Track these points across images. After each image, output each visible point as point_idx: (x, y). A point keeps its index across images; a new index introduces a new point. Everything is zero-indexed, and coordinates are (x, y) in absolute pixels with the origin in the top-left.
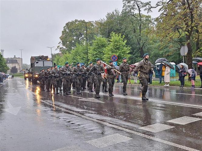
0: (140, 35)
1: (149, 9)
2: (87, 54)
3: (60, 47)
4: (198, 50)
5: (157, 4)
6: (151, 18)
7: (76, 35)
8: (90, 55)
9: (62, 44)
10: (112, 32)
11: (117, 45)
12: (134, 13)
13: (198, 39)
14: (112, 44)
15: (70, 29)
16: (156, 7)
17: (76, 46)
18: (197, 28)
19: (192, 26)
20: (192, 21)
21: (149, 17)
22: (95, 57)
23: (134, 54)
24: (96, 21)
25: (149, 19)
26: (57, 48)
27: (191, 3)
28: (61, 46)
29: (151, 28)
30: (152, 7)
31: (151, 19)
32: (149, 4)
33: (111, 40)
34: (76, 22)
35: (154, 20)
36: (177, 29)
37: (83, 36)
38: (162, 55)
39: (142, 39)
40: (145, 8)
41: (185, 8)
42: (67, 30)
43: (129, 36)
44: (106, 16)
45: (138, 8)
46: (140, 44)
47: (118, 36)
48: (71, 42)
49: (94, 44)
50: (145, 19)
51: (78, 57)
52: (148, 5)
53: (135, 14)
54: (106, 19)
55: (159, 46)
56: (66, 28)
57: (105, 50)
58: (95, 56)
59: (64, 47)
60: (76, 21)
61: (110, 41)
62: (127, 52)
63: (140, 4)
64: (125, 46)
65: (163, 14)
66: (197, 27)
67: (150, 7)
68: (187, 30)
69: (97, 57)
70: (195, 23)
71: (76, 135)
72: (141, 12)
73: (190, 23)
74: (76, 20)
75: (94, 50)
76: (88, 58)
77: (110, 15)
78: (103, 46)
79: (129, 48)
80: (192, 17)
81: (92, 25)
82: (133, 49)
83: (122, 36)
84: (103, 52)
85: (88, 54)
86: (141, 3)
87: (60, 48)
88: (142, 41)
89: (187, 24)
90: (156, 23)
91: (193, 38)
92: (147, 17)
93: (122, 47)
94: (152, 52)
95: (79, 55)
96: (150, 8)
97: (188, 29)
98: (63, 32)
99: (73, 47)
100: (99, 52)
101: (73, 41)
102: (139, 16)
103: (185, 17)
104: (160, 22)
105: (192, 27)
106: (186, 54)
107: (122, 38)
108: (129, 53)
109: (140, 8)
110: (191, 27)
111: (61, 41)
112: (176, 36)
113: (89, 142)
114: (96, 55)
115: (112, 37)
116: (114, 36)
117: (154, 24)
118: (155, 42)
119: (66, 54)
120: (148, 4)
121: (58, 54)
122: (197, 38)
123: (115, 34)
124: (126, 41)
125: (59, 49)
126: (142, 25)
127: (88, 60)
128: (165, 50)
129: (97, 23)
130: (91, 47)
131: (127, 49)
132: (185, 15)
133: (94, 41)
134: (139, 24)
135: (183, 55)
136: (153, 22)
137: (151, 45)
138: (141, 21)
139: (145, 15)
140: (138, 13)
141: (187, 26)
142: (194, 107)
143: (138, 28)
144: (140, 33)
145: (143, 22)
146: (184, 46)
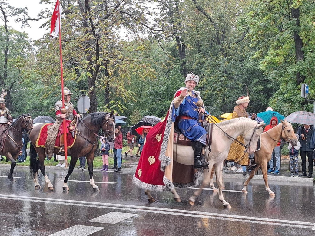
0: (5, 67)
1: (25, 21)
4: (107, 105)
5: (40, 15)
6: (28, 38)
16: (37, 20)
19: (98, 64)
20: (98, 55)
21: (25, 35)
25: (25, 39)
27: (97, 25)
29: (28, 56)
30: (29, 19)
31: (28, 39)
32: (24, 11)
35: (33, 43)
36: (72, 63)
38: (47, 107)
39: (11, 74)
40: (17, 17)
41: (87, 32)
45: (3, 15)
46: (5, 85)
50: (16, 38)
52: (22, 14)
55: (41, 92)
63: (8, 9)
67: (27, 18)
68: (89, 69)
70: (102, 59)
73: (94, 58)
80: (98, 48)
86: (10, 7)
88: (8, 80)
89: (89, 58)
90: (36, 48)
91: (99, 84)
92: (20, 34)
94: (29, 101)
96: (27, 20)
97: (91, 68)
102: (5, 31)
103: (87, 47)
104: (44, 48)
105: (98, 66)
106: (87, 110)
109: (8, 16)
110: (96, 65)
118: (36, 82)
120: (21, 11)
122: (105, 85)
126: (10, 48)
132: (88, 43)
134: (3, 46)
135: (83, 112)
136: (32, 45)
137: (26, 87)
138: (8, 40)
139: (17, 31)
140: (3, 25)
141: (90, 62)
142: (94, 206)
143: (3, 53)
144: (6, 64)
145: (13, 43)
146: (84, 96)
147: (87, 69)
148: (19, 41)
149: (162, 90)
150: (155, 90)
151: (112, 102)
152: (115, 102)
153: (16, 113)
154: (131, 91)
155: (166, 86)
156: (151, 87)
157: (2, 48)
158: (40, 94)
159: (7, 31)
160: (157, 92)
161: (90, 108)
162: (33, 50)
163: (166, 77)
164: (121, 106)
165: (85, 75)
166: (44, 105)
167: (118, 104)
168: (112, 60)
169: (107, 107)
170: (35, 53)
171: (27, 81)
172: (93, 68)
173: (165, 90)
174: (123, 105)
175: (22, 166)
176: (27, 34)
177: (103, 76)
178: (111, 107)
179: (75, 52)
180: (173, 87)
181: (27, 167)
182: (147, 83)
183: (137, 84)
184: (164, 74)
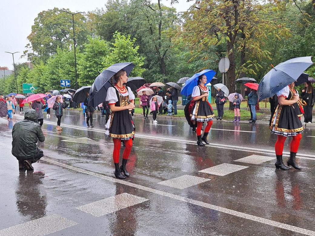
0: (160, 39)
2: (76, 67)
3: (28, 52)
4: (244, 65)
6: (176, 12)
7: (56, 33)
8: (80, 67)
9: (32, 48)
10: (116, 32)
11: (124, 53)
12: (151, 3)
13: (244, 48)
14: (116, 51)
15: (45, 23)
17: (56, 52)
18: (243, 31)
20: (236, 20)
21: (174, 10)
22: (89, 71)
23: (151, 68)
24: (89, 12)
25: (174, 13)
26: (23, 54)
28: (31, 51)
29: (176, 28)
31: (176, 14)
33: (115, 45)
34: (55, 12)
35: (180, 16)
36: (213, 31)
37: (68, 36)
39: (164, 44)
41: (226, 0)
42: (41, 25)
43: (143, 39)
44: (105, 5)
46: (160, 53)
47: (125, 38)
48: (47, 45)
49: (87, 50)
50: (167, 13)
51: (61, 71)
53: (153, 5)
54: (105, 9)
55: (188, 57)
56: (38, 21)
57: (105, 60)
58: (88, 69)
59: (36, 53)
60: (56, 10)
61: (112, 46)
62: (140, 65)
64: (136, 54)
65: (194, 6)
66: (242, 29)
68: (229, 34)
69: (92, 71)
71: (59, 199)
72: (160, 2)
73: (233, 22)
74: (55, 8)
75: (87, 59)
76: (77, 72)
77: (113, 3)
78: (102, 53)
79: (143, 59)
80: (237, 14)
81: (83, 18)
82: (149, 60)
83: (132, 38)
84: (102, 63)
85: (78, 66)
87: (29, 55)
88: (162, 49)
89: (228, 24)
90: (183, 20)
91: (237, 47)
92: (170, 10)
93: (132, 56)
94: (178, 65)
95: (62, 68)
98: (33, 27)
99: (50, 54)
100: (96, 62)
101: (51, 44)
104: (190, 19)
105: (236, 30)
106: (227, 69)
107: (132, 41)
108: (142, 67)
111: (30, 43)
112: (212, 42)
113: (80, 208)
114: (89, 67)
115: (116, 40)
116: (119, 39)
117: (181, 21)
118: (182, 49)
119: (39, 64)
121: (25, 65)
122: (242, 47)
123: (121, 35)
124: (137, 48)
125: (26, 57)
126: (163, 22)
127: (77, 76)
128: (197, 63)
129: (91, 15)
130: (82, 54)
131: (140, 61)
132: (226, 10)
133: (87, 45)
134: (158, 21)
135: (223, 72)
136: (180, 18)
137: (175, 54)
138: (161, 16)
139: (167, 7)
140: (157, 4)
141: (229, 27)
142: (237, 150)
143: (157, 26)
144: (160, 35)
145: (165, 17)
146: (224, 57)
147: (226, 34)
148: (169, 15)
149: (296, 48)
150: (289, 48)
151: (249, 61)
152: (251, 61)
153: (169, 76)
154: (267, 51)
155: (300, 44)
156: (285, 46)
157: (157, 23)
158: (186, 59)
159: (160, 8)
160: (291, 50)
161: (229, 68)
162: (181, 22)
163: (301, 35)
164: (257, 65)
165: (225, 40)
166: (190, 68)
167: (255, 63)
168: (249, 24)
169: (244, 66)
170: (182, 24)
171: (176, 49)
172: (232, 32)
173: (299, 48)
174: (259, 65)
175: (176, 118)
176: (175, 9)
177: (240, 39)
178: (248, 67)
179: (216, 20)
180: (308, 44)
181: (179, 118)
182: (280, 43)
183: (271, 45)
184: (298, 33)
